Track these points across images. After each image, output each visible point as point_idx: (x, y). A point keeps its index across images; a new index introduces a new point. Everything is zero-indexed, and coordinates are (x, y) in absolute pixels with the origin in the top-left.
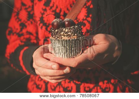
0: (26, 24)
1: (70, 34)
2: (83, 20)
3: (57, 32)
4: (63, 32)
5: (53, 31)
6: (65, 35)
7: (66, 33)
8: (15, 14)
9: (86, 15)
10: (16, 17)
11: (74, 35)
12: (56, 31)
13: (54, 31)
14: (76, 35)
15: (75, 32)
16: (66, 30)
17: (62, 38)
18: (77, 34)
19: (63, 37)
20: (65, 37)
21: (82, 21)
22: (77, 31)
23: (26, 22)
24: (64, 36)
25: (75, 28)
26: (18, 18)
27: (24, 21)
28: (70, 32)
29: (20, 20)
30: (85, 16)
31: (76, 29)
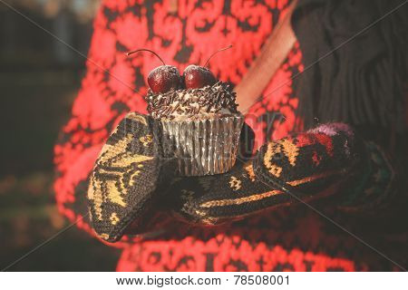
0: (130, 103)
1: (198, 107)
2: (281, 104)
3: (162, 101)
4: (177, 102)
5: (151, 98)
6: (183, 108)
7: (185, 104)
8: (99, 77)
9: (289, 90)
10: (103, 86)
11: (208, 111)
12: (160, 97)
13: (154, 98)
14: (213, 109)
15: (211, 101)
16: (187, 97)
17: (172, 118)
18: (216, 107)
19: (175, 114)
20: (183, 114)
21: (276, 108)
22: (219, 99)
23: (129, 98)
24: (180, 111)
25: (211, 92)
26: (108, 88)
27: (125, 95)
28: (198, 100)
29: (113, 94)
30: (287, 94)
31: (216, 94)
